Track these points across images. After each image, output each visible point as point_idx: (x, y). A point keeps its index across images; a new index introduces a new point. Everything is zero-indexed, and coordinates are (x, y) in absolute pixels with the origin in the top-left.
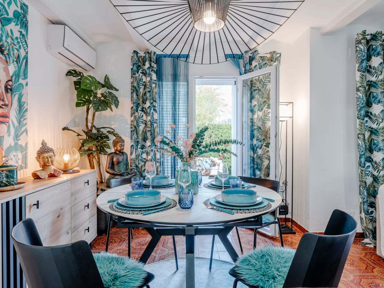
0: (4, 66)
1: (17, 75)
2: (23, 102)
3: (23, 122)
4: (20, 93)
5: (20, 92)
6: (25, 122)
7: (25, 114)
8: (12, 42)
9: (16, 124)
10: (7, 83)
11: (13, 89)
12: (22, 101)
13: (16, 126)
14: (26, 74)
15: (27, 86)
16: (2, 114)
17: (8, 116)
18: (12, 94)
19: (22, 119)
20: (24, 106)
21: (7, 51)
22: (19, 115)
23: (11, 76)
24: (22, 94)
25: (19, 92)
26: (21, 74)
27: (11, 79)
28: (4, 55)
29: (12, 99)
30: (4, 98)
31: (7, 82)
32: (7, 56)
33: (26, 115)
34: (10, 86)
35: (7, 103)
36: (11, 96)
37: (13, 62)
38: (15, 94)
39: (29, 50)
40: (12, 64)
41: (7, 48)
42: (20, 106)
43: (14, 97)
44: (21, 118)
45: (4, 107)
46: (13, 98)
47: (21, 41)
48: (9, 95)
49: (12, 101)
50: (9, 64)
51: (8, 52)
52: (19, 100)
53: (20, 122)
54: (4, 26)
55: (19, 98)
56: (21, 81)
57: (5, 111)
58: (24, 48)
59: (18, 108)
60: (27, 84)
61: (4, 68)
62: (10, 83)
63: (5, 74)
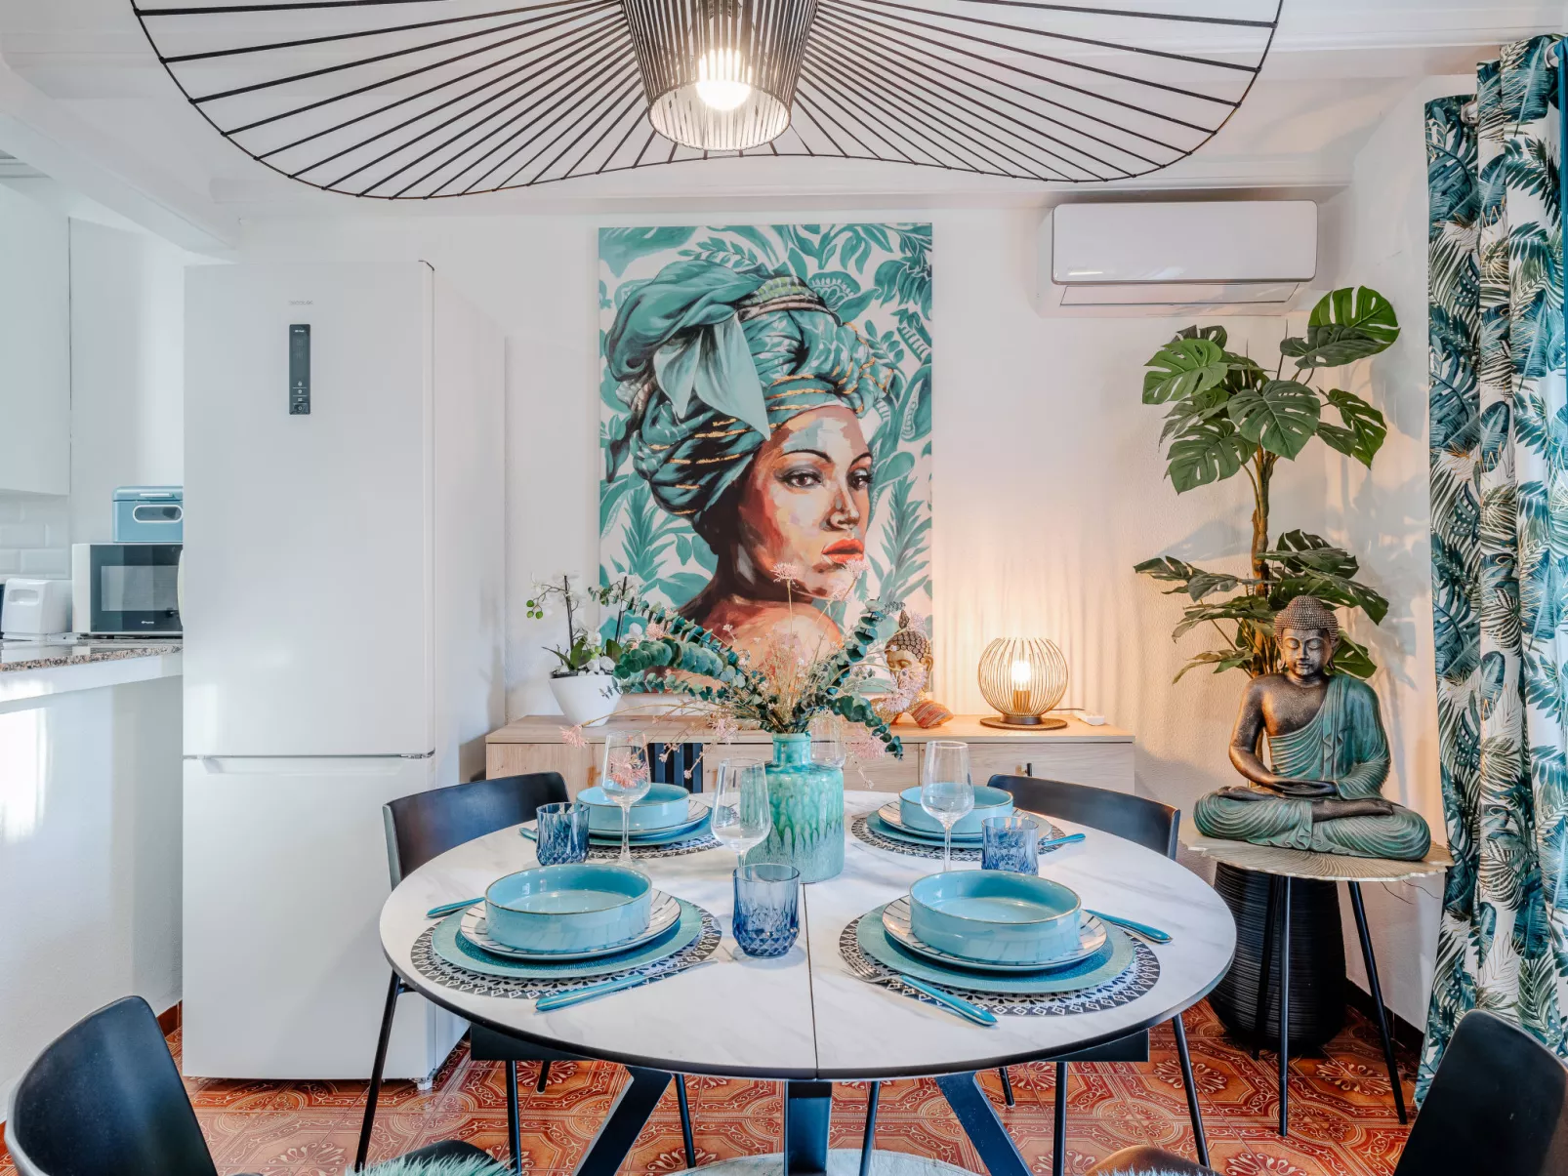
0: (844, 424)
1: (890, 435)
2: (912, 503)
3: (913, 559)
4: (900, 481)
5: (901, 478)
6: (919, 559)
7: (919, 537)
8: (872, 351)
9: (887, 566)
10: (855, 465)
11: (874, 476)
12: (909, 500)
13: (886, 573)
14: (923, 422)
15: (927, 456)
16: (841, 545)
17: (861, 548)
18: (870, 490)
19: (910, 552)
20: (916, 514)
21: (855, 382)
22: (896, 540)
23: (867, 443)
24: (908, 482)
25: (896, 480)
26: (903, 428)
27: (867, 451)
28: (846, 396)
29: (871, 503)
30: (844, 504)
31: (855, 461)
32: (855, 395)
33: (923, 539)
34: (864, 469)
35: (854, 514)
36: (869, 496)
37: (874, 406)
38: (881, 486)
39: (937, 351)
40: (873, 410)
41: (856, 375)
42: (902, 515)
43: (879, 496)
44: (906, 548)
45: (844, 526)
46: (875, 500)
47: (903, 336)
48: (863, 493)
49: (873, 508)
50: (860, 414)
51: (856, 386)
52: (898, 501)
53: (900, 561)
54: (844, 324)
55: (896, 496)
56: (903, 446)
57: (849, 536)
58: (914, 351)
59: (894, 524)
60: (928, 450)
61: (843, 430)
62: (867, 461)
63: (847, 443)
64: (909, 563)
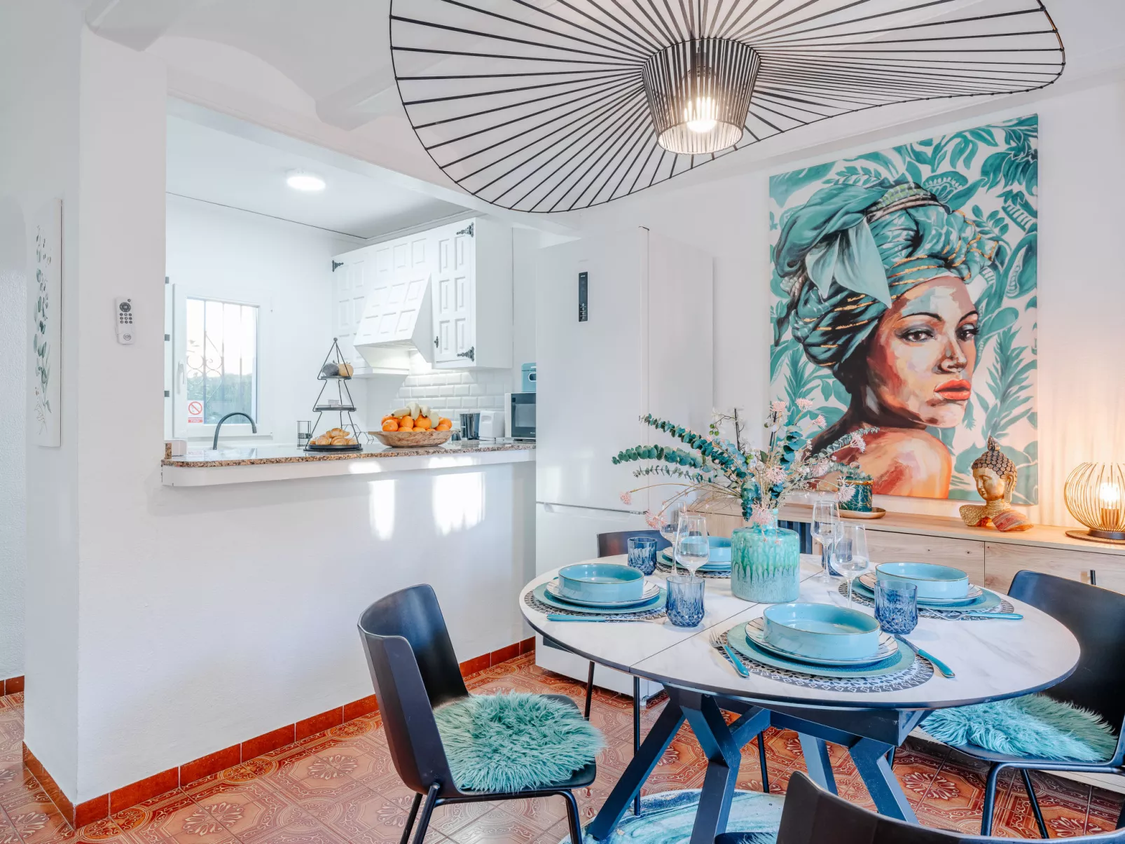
0: (952, 291)
1: (996, 295)
2: (1015, 349)
3: (1018, 395)
4: (1004, 332)
5: (1005, 329)
6: (1023, 394)
7: (1023, 376)
8: (978, 229)
9: (992, 400)
10: (963, 321)
11: (980, 329)
12: (1013, 346)
13: (991, 406)
14: (1027, 281)
15: (1031, 309)
16: (949, 386)
17: (968, 387)
18: (976, 341)
19: (1014, 389)
20: (1021, 357)
21: (963, 256)
22: (1001, 379)
23: (974, 303)
24: (1013, 331)
25: (1001, 331)
26: (1008, 288)
27: (974, 309)
28: (955, 268)
29: (977, 351)
30: (953, 353)
31: (963, 318)
32: (963, 266)
33: (1027, 378)
34: (971, 324)
35: (962, 360)
36: (976, 345)
37: (980, 273)
38: (986, 337)
39: (1042, 222)
40: (979, 276)
41: (964, 250)
42: (1006, 359)
43: (984, 345)
44: (1010, 385)
45: (954, 370)
46: (981, 348)
47: (1007, 213)
48: (970, 343)
49: (979, 354)
50: (967, 281)
51: (964, 259)
52: (1003, 348)
53: (1004, 397)
54: (953, 211)
55: (1000, 344)
56: (1007, 303)
57: (957, 377)
58: (1018, 224)
59: (999, 367)
60: (1033, 304)
61: (952, 295)
62: (974, 317)
63: (956, 305)
64: (1011, 399)
